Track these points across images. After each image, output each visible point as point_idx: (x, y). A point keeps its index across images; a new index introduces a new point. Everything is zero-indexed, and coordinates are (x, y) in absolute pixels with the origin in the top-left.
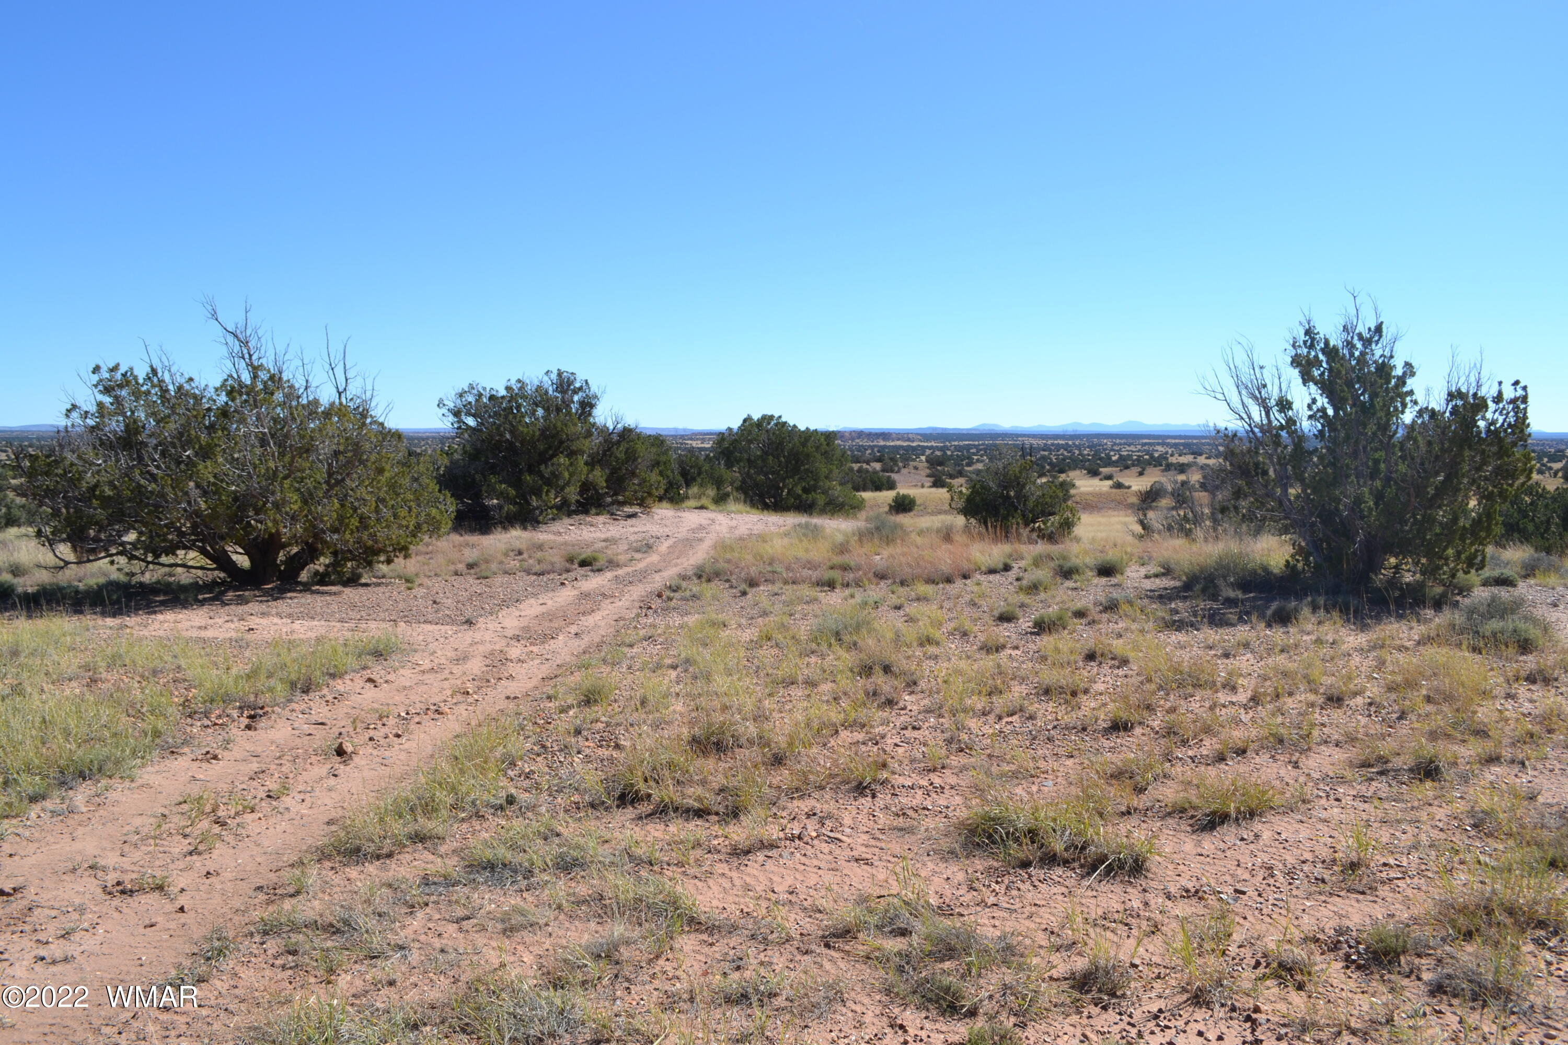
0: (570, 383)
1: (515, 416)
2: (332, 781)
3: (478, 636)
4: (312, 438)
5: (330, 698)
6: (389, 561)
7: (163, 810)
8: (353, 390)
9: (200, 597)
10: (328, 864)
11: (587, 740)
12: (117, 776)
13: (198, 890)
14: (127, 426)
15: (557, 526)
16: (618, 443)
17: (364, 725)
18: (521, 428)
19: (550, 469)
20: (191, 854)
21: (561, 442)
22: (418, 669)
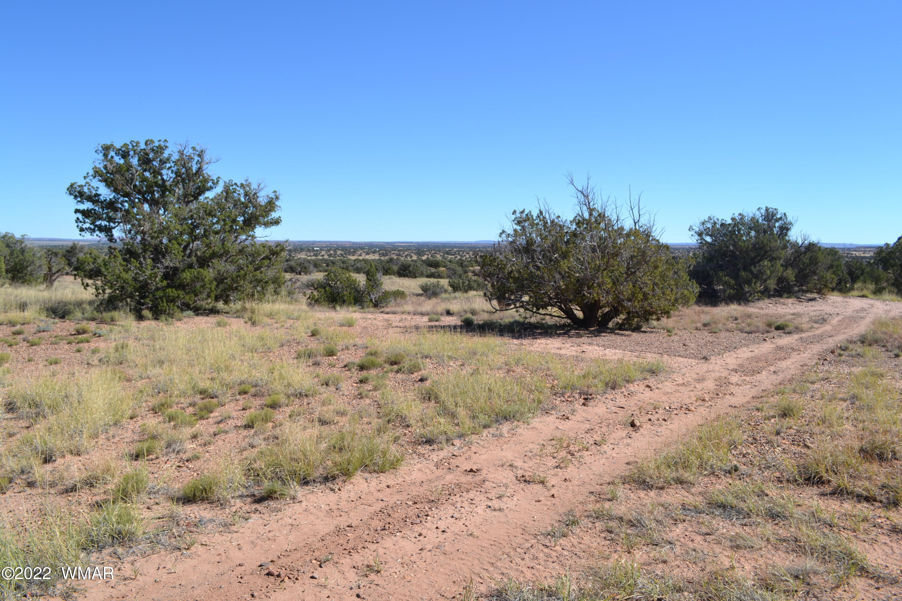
0: (773, 215)
1: (737, 236)
2: (629, 441)
3: (711, 367)
4: (620, 248)
5: (626, 393)
6: (658, 319)
7: (542, 442)
8: (643, 221)
9: (558, 332)
10: (627, 486)
11: (784, 439)
12: (521, 421)
13: (561, 487)
14: (527, 241)
15: (761, 304)
16: (805, 253)
17: (645, 411)
18: (740, 243)
19: (758, 268)
20: (557, 467)
21: (766, 252)
22: (675, 383)
